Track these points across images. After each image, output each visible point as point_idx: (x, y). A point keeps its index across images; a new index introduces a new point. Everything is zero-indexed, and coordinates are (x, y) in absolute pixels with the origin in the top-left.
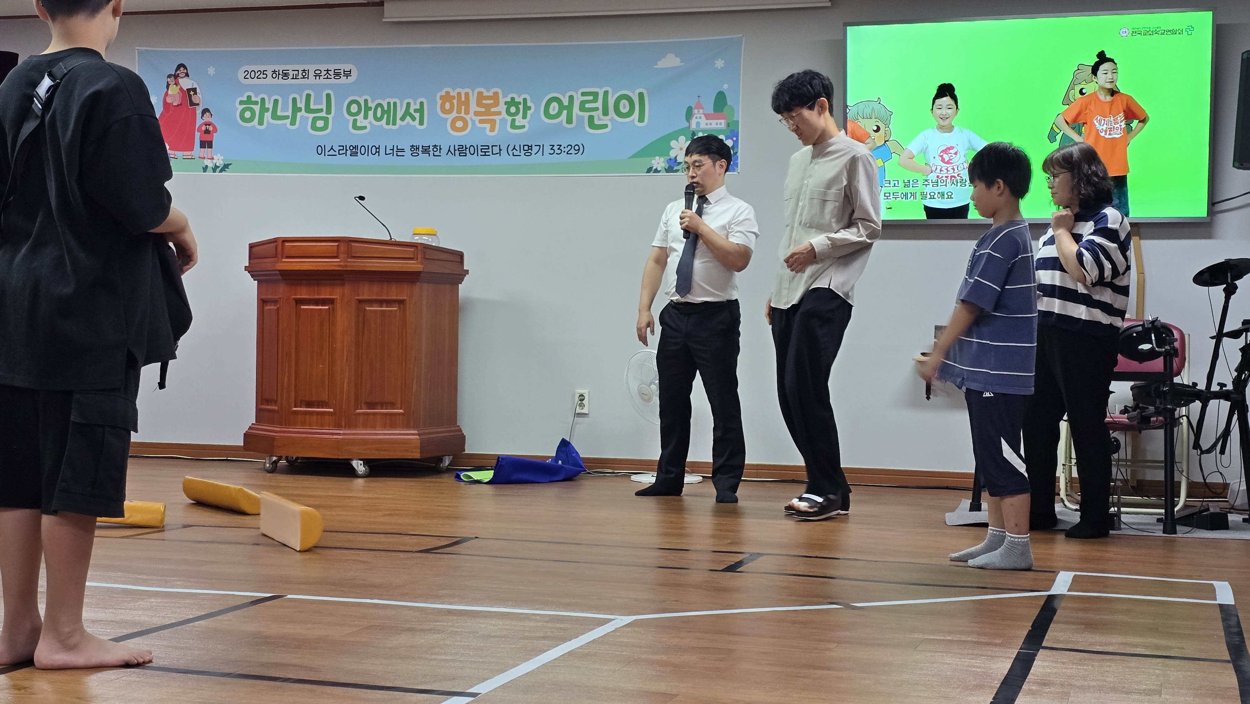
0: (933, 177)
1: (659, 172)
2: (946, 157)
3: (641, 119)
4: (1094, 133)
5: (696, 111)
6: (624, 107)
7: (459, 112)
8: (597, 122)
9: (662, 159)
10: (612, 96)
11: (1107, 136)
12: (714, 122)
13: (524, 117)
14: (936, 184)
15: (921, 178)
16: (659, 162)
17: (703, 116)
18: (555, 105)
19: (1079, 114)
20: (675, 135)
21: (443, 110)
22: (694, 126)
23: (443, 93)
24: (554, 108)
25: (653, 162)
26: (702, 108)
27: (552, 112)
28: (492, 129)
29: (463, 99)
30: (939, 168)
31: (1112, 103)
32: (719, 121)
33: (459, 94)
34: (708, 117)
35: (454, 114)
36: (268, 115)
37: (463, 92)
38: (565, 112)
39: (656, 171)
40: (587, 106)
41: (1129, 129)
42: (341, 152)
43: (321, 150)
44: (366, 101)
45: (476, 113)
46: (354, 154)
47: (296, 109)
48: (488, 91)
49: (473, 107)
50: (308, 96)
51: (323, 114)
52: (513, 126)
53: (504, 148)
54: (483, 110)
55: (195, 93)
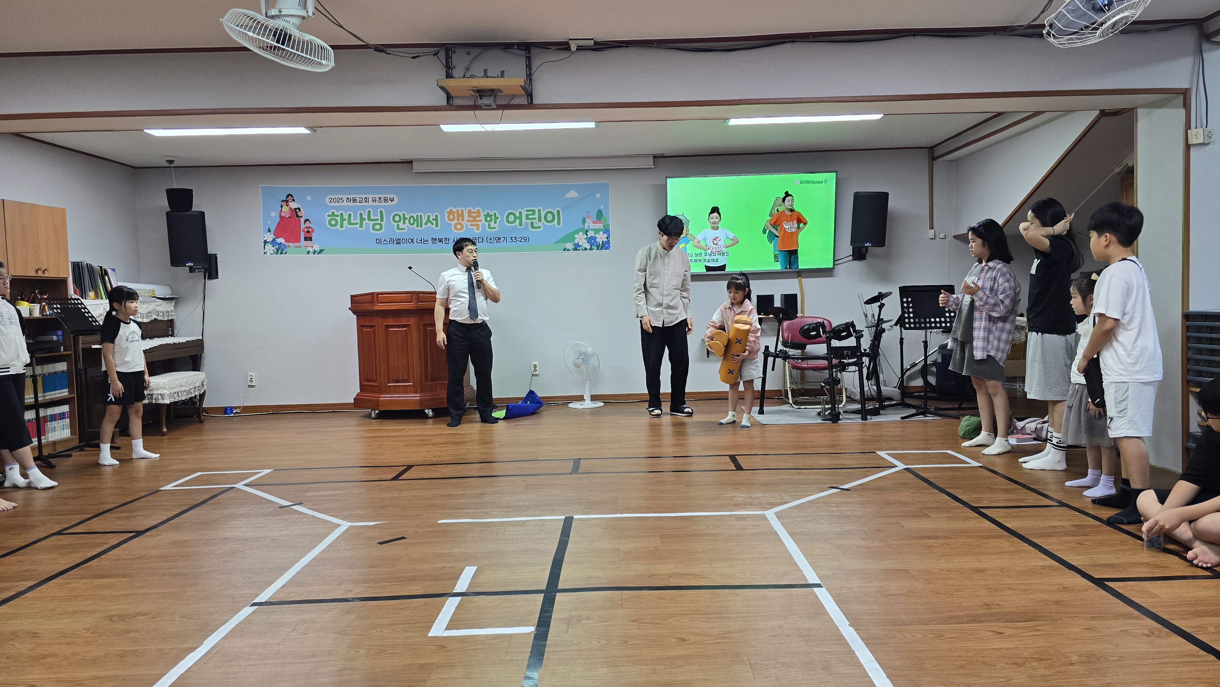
0: (709, 251)
1: (570, 250)
2: (715, 242)
3: (559, 224)
4: (783, 230)
5: (587, 220)
6: (550, 217)
7: (458, 220)
8: (535, 225)
9: (571, 244)
10: (543, 211)
11: (789, 231)
12: (597, 225)
13: (495, 222)
14: (710, 255)
15: (703, 252)
16: (570, 246)
17: (591, 222)
18: (511, 216)
19: (776, 221)
20: (577, 232)
21: (449, 219)
22: (586, 227)
23: (448, 210)
24: (511, 218)
25: (566, 245)
26: (590, 218)
27: (510, 220)
28: (478, 229)
29: (460, 213)
30: (712, 247)
31: (791, 215)
32: (599, 225)
33: (458, 211)
34: (594, 222)
35: (456, 221)
36: (345, 223)
37: (460, 210)
38: (518, 220)
39: (568, 250)
40: (530, 217)
41: (799, 227)
42: (391, 242)
43: (379, 241)
44: (404, 214)
45: (468, 221)
46: (398, 243)
47: (362, 219)
48: (474, 209)
49: (466, 217)
50: (369, 212)
51: (379, 222)
52: (489, 228)
53: (485, 239)
54: (472, 219)
55: (300, 211)
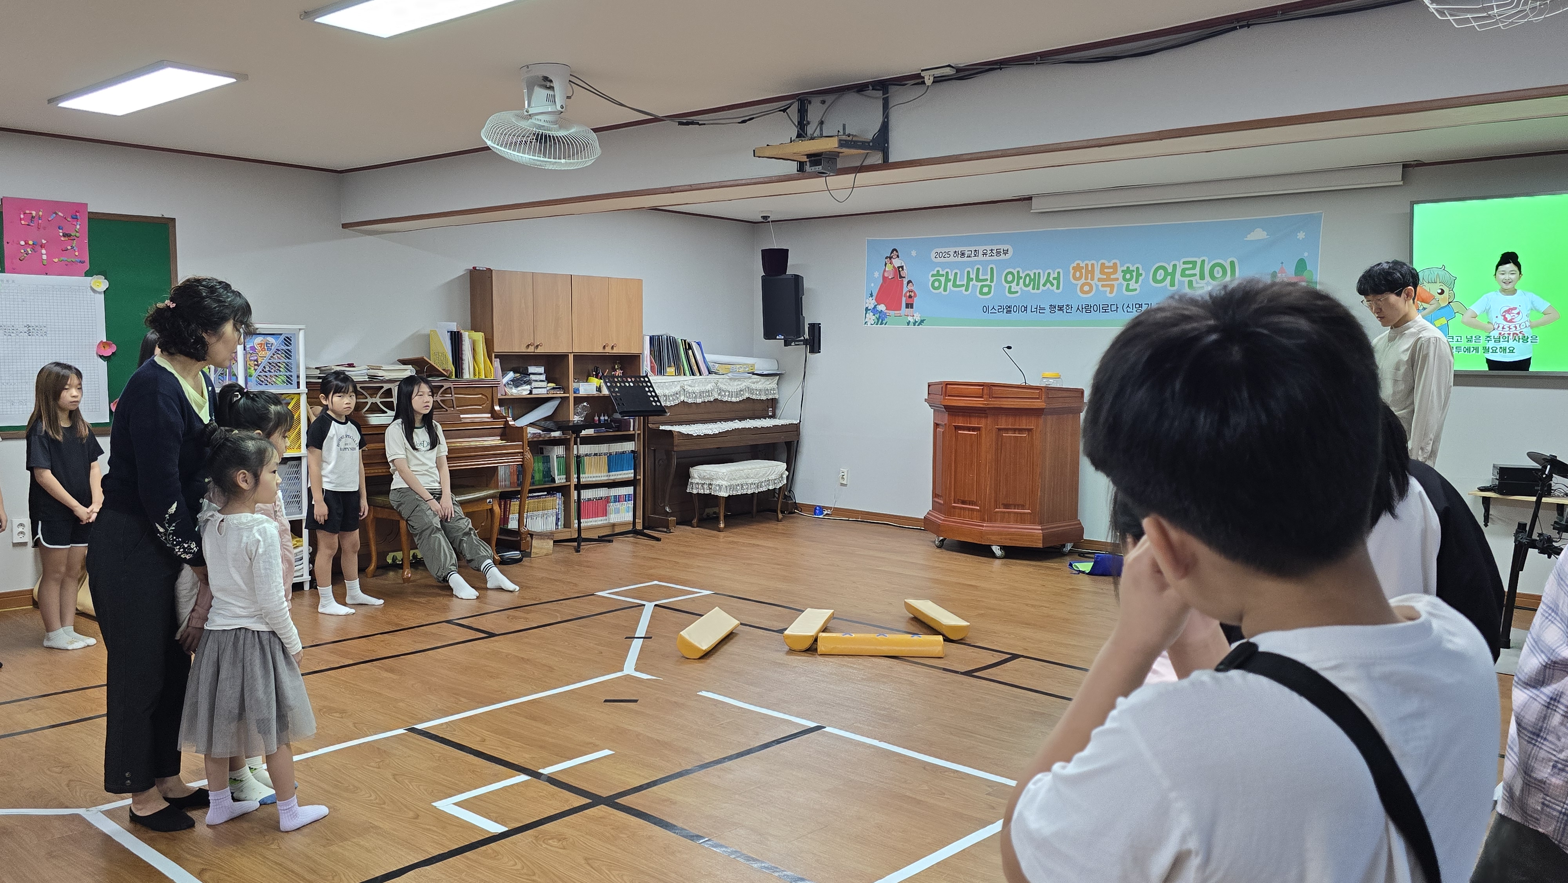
0: (1495, 334)
2: (1509, 317)
7: (1086, 279)
8: (1195, 285)
14: (1497, 341)
15: (1483, 334)
18: (1161, 271)
21: (1075, 278)
23: (1075, 265)
24: (1160, 274)
27: (1159, 277)
29: (1090, 269)
33: (1087, 265)
35: (1083, 281)
37: (1090, 263)
42: (1000, 310)
43: (986, 309)
44: (1018, 272)
45: (1100, 280)
46: (1009, 312)
47: (969, 279)
48: (1109, 262)
49: (1097, 274)
50: (978, 269)
51: (988, 283)
52: (1128, 289)
53: (1120, 307)
54: (1105, 277)
55: (903, 270)
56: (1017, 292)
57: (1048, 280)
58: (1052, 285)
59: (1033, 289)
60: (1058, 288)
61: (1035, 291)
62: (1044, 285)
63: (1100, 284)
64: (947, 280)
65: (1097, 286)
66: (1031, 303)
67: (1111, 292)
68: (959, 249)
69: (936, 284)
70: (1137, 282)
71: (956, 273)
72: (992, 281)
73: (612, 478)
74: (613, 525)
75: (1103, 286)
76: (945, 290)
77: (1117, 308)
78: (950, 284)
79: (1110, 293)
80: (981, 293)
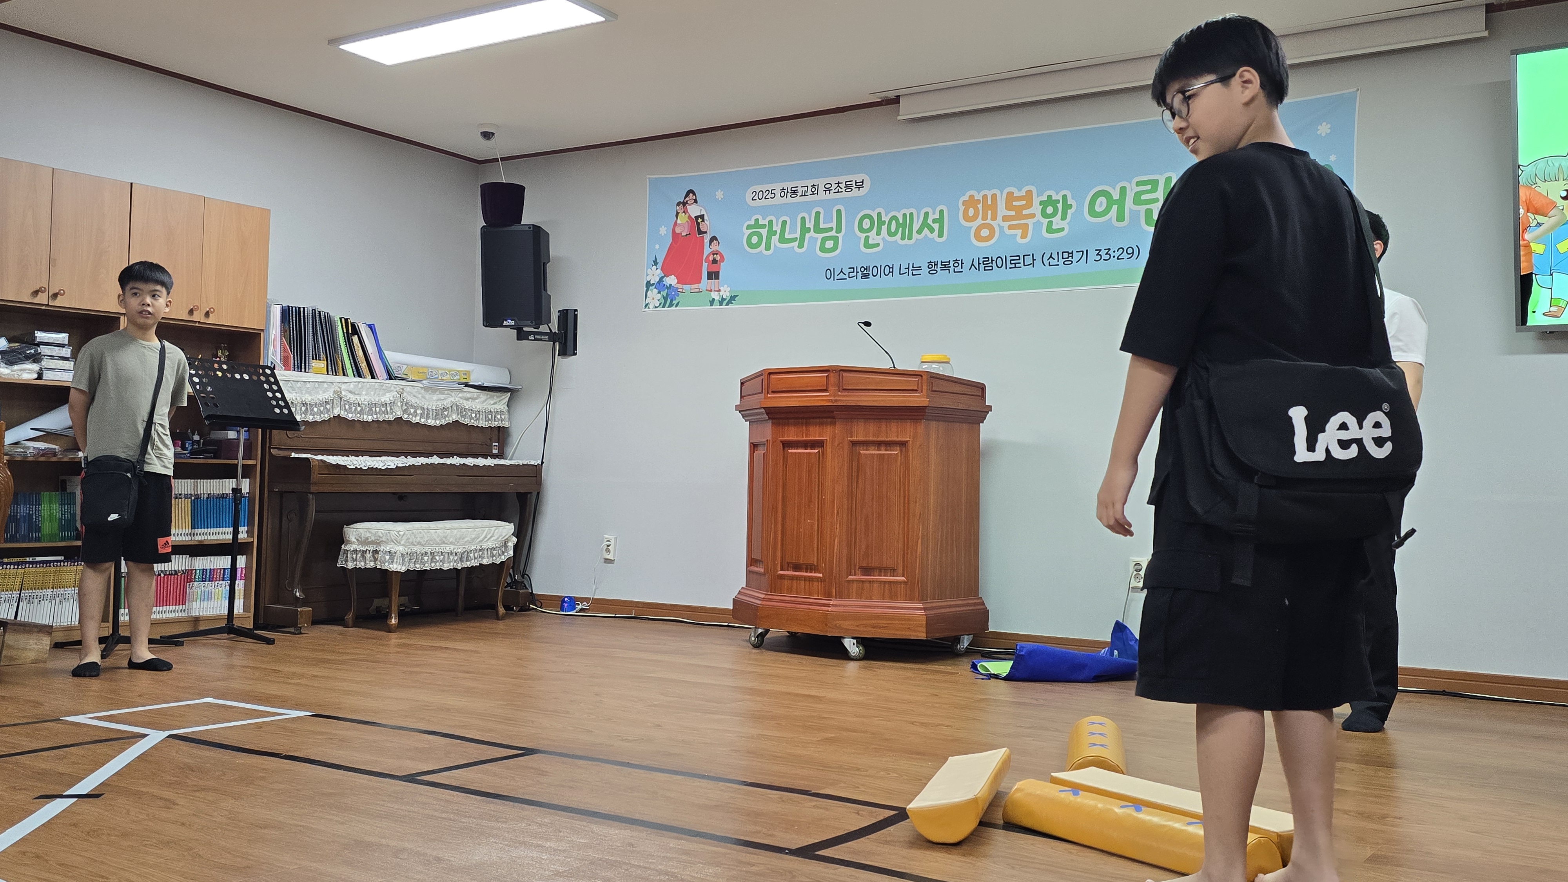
7: (984, 218)
18: (1101, 200)
21: (967, 218)
23: (965, 198)
24: (1101, 204)
27: (1099, 209)
29: (989, 203)
33: (985, 197)
35: (979, 221)
37: (988, 194)
38: (1115, 207)
42: (851, 275)
43: (830, 274)
44: (879, 214)
45: (1005, 218)
46: (865, 276)
47: (805, 230)
48: (1020, 190)
49: (1002, 211)
50: (818, 214)
51: (833, 233)
52: (1050, 230)
53: (1038, 258)
54: (1013, 213)
55: (703, 221)
56: (878, 245)
57: (925, 224)
58: (932, 230)
59: (903, 238)
60: (941, 235)
61: (906, 241)
62: (919, 232)
63: (1006, 224)
64: (771, 233)
65: (1001, 228)
66: (900, 261)
67: (1024, 236)
68: (788, 185)
69: (755, 240)
70: (1064, 218)
71: (784, 222)
72: (839, 230)
73: (199, 538)
74: (197, 620)
75: (1010, 227)
76: (768, 248)
77: (1034, 260)
78: (775, 239)
79: (1022, 238)
80: (823, 249)
